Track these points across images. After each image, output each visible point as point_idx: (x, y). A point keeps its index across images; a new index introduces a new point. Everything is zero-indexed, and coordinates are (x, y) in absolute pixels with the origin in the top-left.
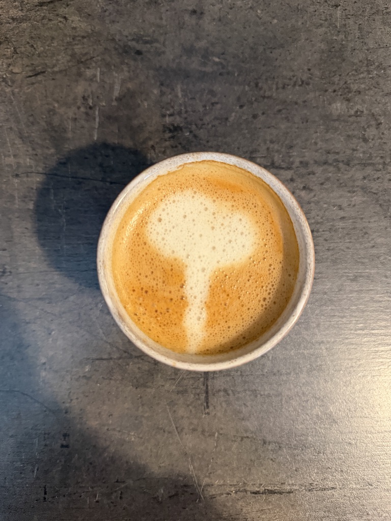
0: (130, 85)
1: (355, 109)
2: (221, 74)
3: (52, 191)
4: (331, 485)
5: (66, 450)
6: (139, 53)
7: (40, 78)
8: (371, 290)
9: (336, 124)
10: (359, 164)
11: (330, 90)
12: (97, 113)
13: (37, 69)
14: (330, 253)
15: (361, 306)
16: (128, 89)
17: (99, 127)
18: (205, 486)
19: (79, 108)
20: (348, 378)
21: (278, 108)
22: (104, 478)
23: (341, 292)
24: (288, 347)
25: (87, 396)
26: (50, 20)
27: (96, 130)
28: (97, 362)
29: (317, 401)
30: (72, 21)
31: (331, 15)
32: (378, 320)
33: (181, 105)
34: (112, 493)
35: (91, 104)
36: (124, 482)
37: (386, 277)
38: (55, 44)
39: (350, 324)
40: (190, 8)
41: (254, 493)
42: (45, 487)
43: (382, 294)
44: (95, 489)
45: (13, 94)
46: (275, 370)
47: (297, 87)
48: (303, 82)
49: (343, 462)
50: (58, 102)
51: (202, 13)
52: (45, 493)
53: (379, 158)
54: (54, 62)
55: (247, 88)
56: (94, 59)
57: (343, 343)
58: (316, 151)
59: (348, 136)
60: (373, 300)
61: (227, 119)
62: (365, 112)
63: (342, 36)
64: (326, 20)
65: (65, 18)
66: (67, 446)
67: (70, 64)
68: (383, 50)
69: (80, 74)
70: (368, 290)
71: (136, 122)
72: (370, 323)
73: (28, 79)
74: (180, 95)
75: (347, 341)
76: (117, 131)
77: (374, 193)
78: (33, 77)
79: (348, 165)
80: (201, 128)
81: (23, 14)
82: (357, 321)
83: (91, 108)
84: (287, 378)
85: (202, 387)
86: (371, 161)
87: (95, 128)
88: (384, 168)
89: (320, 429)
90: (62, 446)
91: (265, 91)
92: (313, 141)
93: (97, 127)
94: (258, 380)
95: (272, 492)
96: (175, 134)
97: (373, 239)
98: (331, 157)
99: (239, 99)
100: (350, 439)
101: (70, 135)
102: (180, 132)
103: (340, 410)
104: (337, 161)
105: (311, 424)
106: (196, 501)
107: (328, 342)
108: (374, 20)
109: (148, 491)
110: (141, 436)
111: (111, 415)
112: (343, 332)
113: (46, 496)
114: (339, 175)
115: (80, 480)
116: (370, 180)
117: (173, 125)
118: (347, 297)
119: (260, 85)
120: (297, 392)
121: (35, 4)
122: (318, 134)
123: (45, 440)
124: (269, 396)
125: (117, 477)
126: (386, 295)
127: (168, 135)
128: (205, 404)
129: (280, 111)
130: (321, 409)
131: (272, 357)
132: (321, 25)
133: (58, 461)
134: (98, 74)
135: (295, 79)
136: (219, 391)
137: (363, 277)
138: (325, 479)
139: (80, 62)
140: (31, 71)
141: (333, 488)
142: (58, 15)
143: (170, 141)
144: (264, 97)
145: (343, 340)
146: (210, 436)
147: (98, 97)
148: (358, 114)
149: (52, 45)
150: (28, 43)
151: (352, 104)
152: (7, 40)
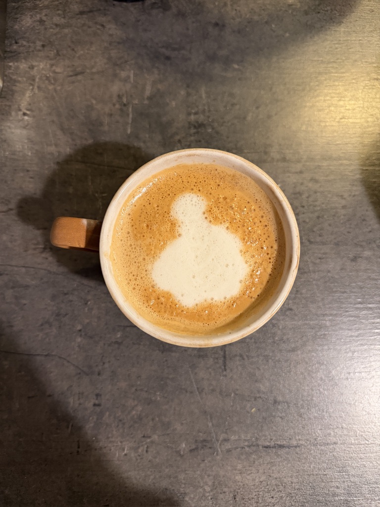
0: (160, 86)
2: (240, 79)
3: (90, 177)
4: (334, 440)
5: (98, 409)
6: (168, 58)
7: (80, 77)
8: (368, 269)
12: (130, 110)
13: (77, 70)
14: (333, 237)
15: (359, 283)
16: (158, 90)
17: (132, 122)
18: (222, 441)
19: (114, 105)
20: (348, 346)
22: (131, 434)
23: (343, 271)
25: (118, 360)
26: (89, 27)
27: (130, 125)
28: (128, 329)
30: (110, 29)
32: (375, 295)
33: (204, 105)
34: (139, 447)
35: (125, 102)
36: (150, 437)
39: (350, 298)
40: (213, 21)
41: (265, 447)
42: (78, 441)
43: (378, 273)
44: (124, 443)
45: (55, 90)
46: (285, 338)
50: (95, 99)
51: (224, 26)
52: (79, 447)
54: (93, 64)
55: (262, 92)
56: (128, 63)
57: (344, 316)
60: (369, 278)
61: (245, 118)
65: (103, 26)
66: (99, 405)
67: (107, 66)
69: (115, 75)
70: (366, 269)
71: (164, 119)
72: (367, 299)
73: (69, 78)
74: (204, 96)
75: (347, 314)
76: (148, 126)
78: (74, 77)
80: (222, 125)
81: (66, 21)
82: (356, 296)
83: (125, 105)
85: (220, 352)
87: (128, 123)
90: (95, 405)
91: (278, 95)
93: (130, 122)
94: (270, 347)
95: (281, 447)
96: (199, 130)
97: (370, 225)
99: (255, 101)
101: (106, 128)
102: (203, 128)
106: (214, 454)
107: (331, 314)
109: (171, 445)
110: (166, 395)
111: (140, 377)
112: (344, 306)
113: (80, 450)
115: (110, 435)
117: (197, 122)
118: (347, 275)
119: (274, 89)
120: (304, 358)
121: (77, 12)
123: (79, 399)
124: (279, 361)
125: (143, 433)
127: (193, 131)
128: (223, 367)
130: (325, 373)
133: (91, 418)
134: (132, 76)
136: (236, 355)
137: (361, 258)
138: (327, 435)
139: (115, 64)
140: (72, 71)
141: (334, 443)
142: (96, 23)
143: (194, 136)
144: (277, 100)
145: (344, 312)
146: (226, 395)
147: (131, 96)
149: (92, 49)
150: (70, 47)
152: (51, 43)
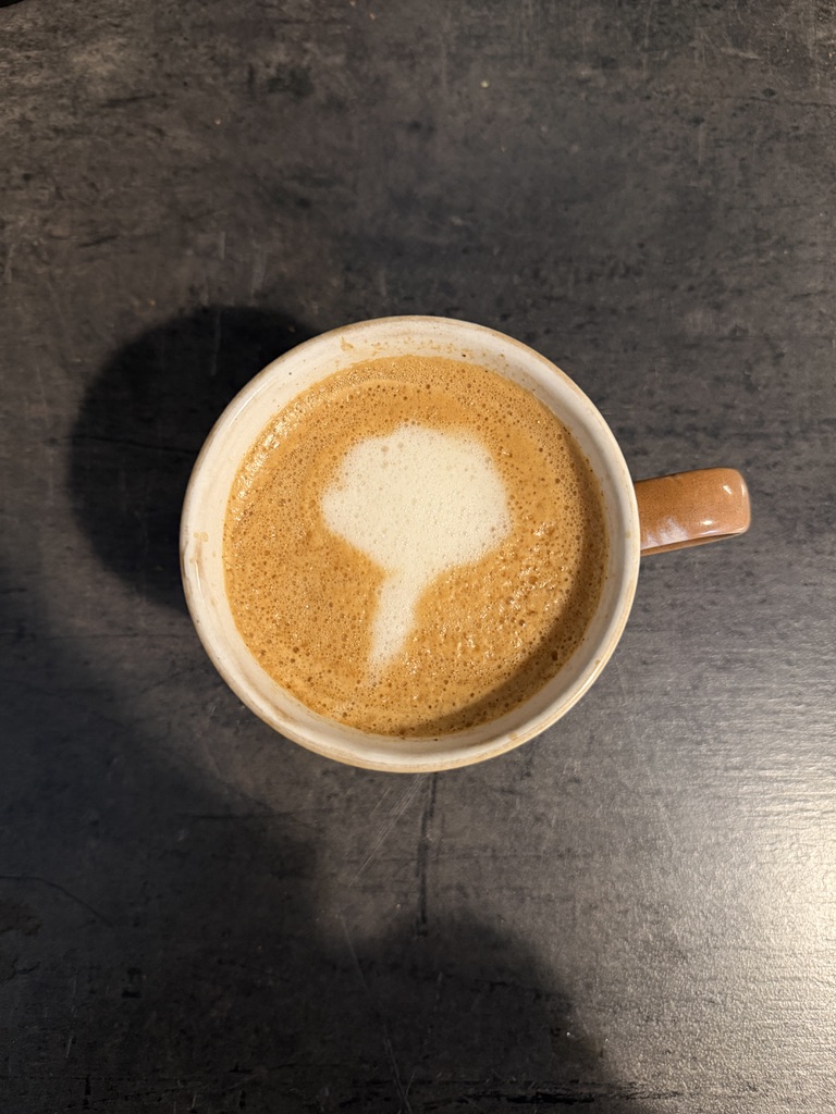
0: (284, 268)
1: (731, 326)
2: (465, 251)
3: (123, 474)
4: (672, 1086)
5: (132, 1003)
6: (304, 203)
7: (105, 248)
8: (758, 689)
9: (693, 354)
10: (738, 434)
11: (682, 287)
12: (217, 321)
13: (101, 230)
14: (675, 613)
15: (736, 721)
16: (281, 276)
17: (221, 349)
18: (415, 1084)
19: (181, 310)
20: (710, 868)
21: (577, 320)
22: (208, 1063)
23: (700, 693)
24: (590, 802)
25: (180, 892)
26: (130, 135)
27: (215, 356)
28: (202, 823)
29: (645, 913)
30: (175, 138)
31: (686, 140)
32: (772, 749)
34: (224, 1094)
35: (206, 304)
36: (249, 1072)
37: (789, 663)
38: (138, 182)
39: (715, 755)
40: (408, 119)
41: (514, 1100)
42: (87, 1080)
43: (781, 697)
44: (190, 1084)
45: (52, 279)
46: (562, 849)
47: (617, 280)
48: (628, 270)
49: (697, 1040)
50: (138, 296)
51: (431, 129)
52: (88, 1092)
53: (776, 424)
54: (135, 217)
55: (516, 280)
56: (215, 214)
57: (700, 796)
58: (652, 408)
59: (718, 379)
60: (760, 708)
62: (752, 332)
63: (706, 181)
64: (676, 149)
65: (160, 132)
66: (135, 995)
67: (167, 222)
68: (786, 210)
69: (185, 243)
70: (752, 689)
72: (755, 757)
73: (82, 250)
74: (383, 290)
75: (707, 792)
77: (767, 494)
78: (93, 247)
79: (716, 436)
81: (77, 122)
82: (730, 750)
83: (205, 311)
84: (586, 864)
85: (413, 879)
86: (761, 431)
87: (213, 352)
88: (787, 443)
89: (650, 971)
90: (126, 994)
91: (552, 287)
92: (645, 388)
93: (216, 349)
94: (527, 868)
97: (763, 586)
98: (681, 421)
99: (499, 301)
100: (713, 993)
101: (161, 363)
103: (691, 933)
104: (693, 428)
105: (633, 959)
107: (670, 792)
108: (771, 150)
109: (297, 1091)
110: (287, 976)
111: (228, 932)
112: (700, 772)
113: (89, 1098)
114: (697, 456)
115: (159, 1066)
116: (758, 468)
118: (709, 701)
119: (543, 273)
120: (606, 894)
121: (103, 102)
122: (657, 374)
123: (90, 981)
124: (549, 900)
125: (235, 1061)
126: (788, 699)
128: (419, 913)
129: (580, 326)
130: (654, 928)
131: (557, 821)
132: (666, 159)
133: (116, 1025)
134: (222, 243)
135: (612, 263)
136: (449, 887)
137: (742, 661)
138: (659, 1074)
139: (186, 219)
140: (88, 234)
141: (675, 1094)
142: (145, 126)
144: (550, 299)
145: (701, 788)
146: (426, 978)
147: (220, 290)
148: (737, 335)
149: (133, 184)
150: (85, 178)
151: (724, 315)
152: (44, 172)
